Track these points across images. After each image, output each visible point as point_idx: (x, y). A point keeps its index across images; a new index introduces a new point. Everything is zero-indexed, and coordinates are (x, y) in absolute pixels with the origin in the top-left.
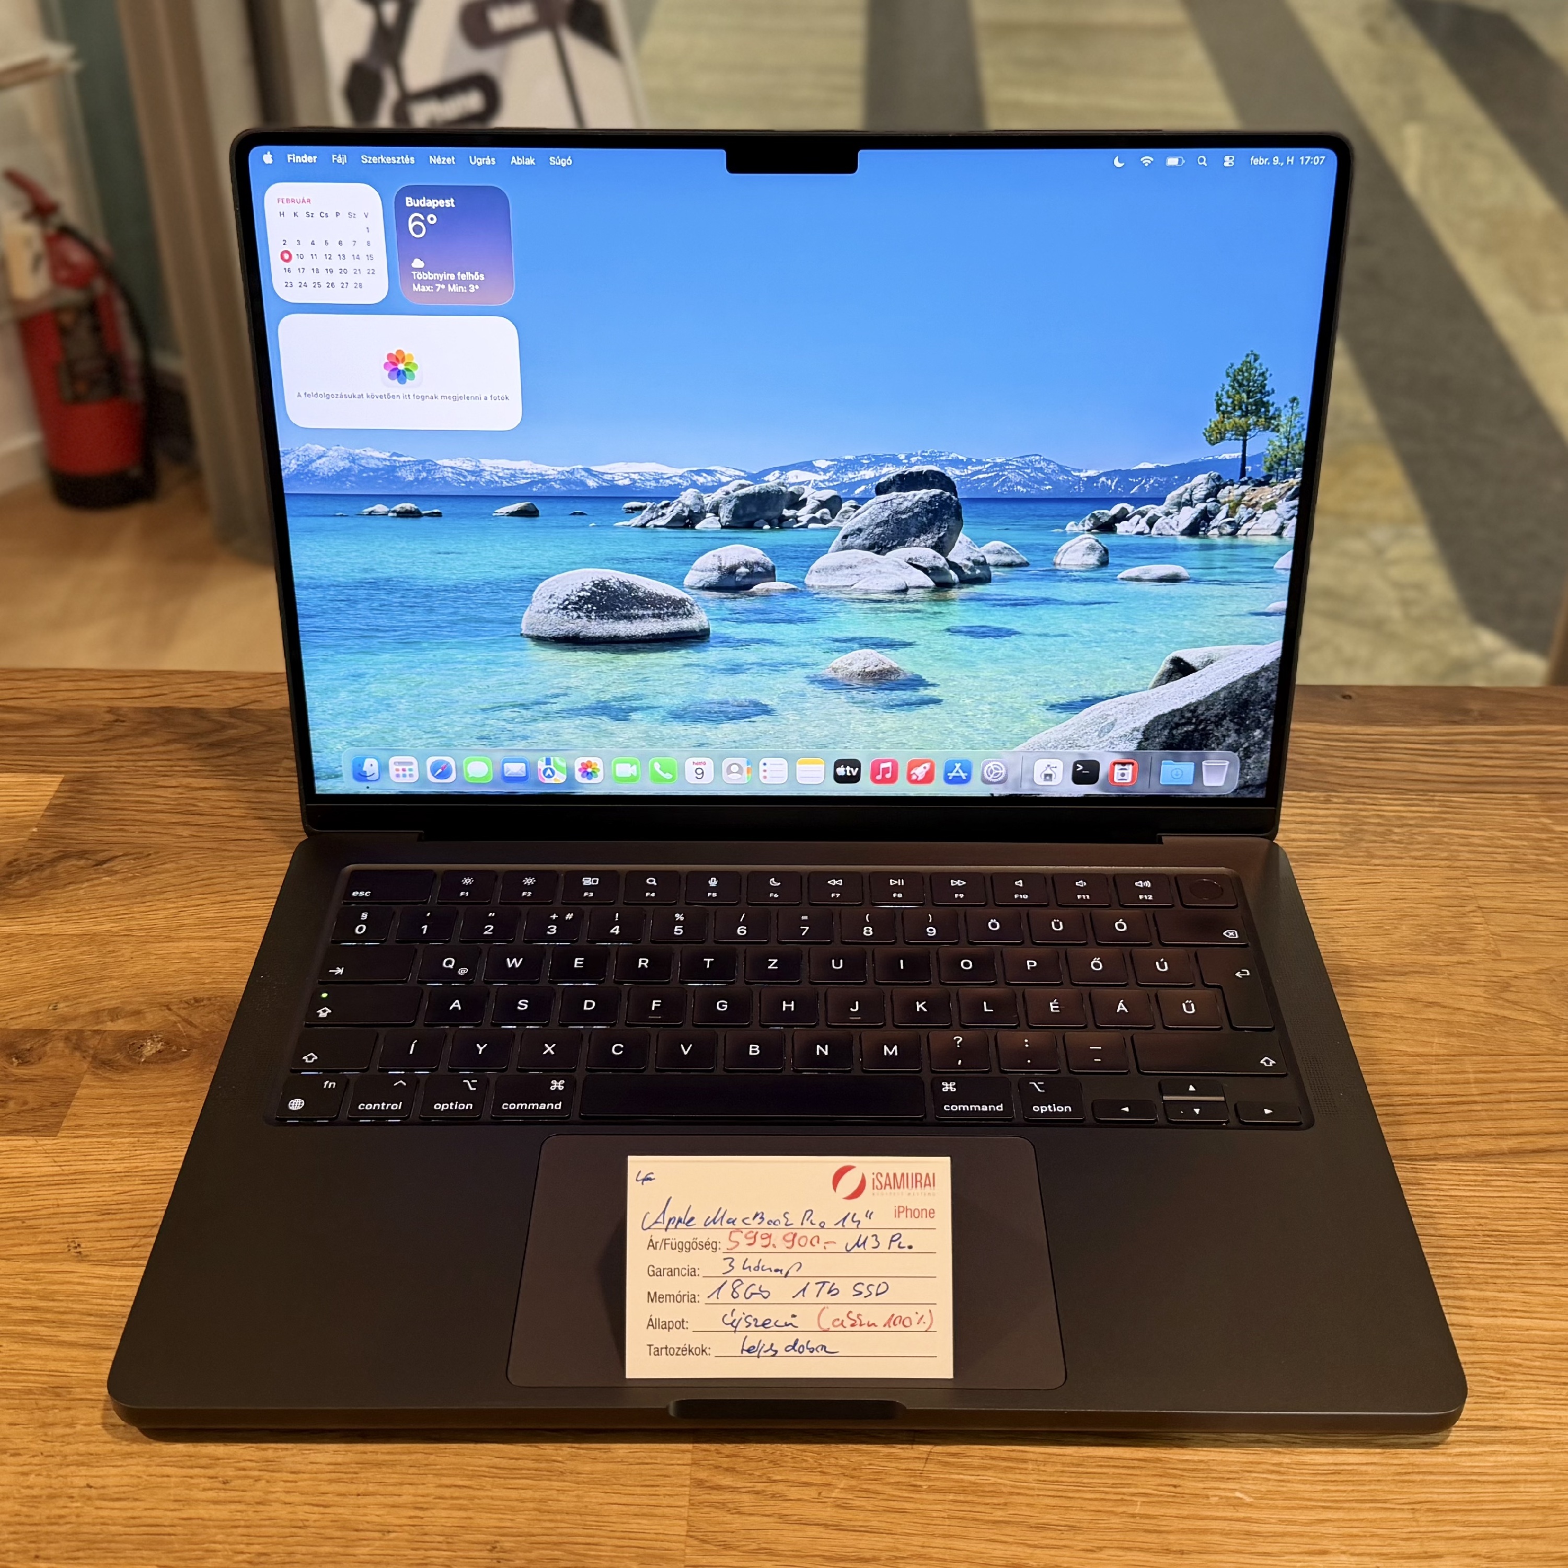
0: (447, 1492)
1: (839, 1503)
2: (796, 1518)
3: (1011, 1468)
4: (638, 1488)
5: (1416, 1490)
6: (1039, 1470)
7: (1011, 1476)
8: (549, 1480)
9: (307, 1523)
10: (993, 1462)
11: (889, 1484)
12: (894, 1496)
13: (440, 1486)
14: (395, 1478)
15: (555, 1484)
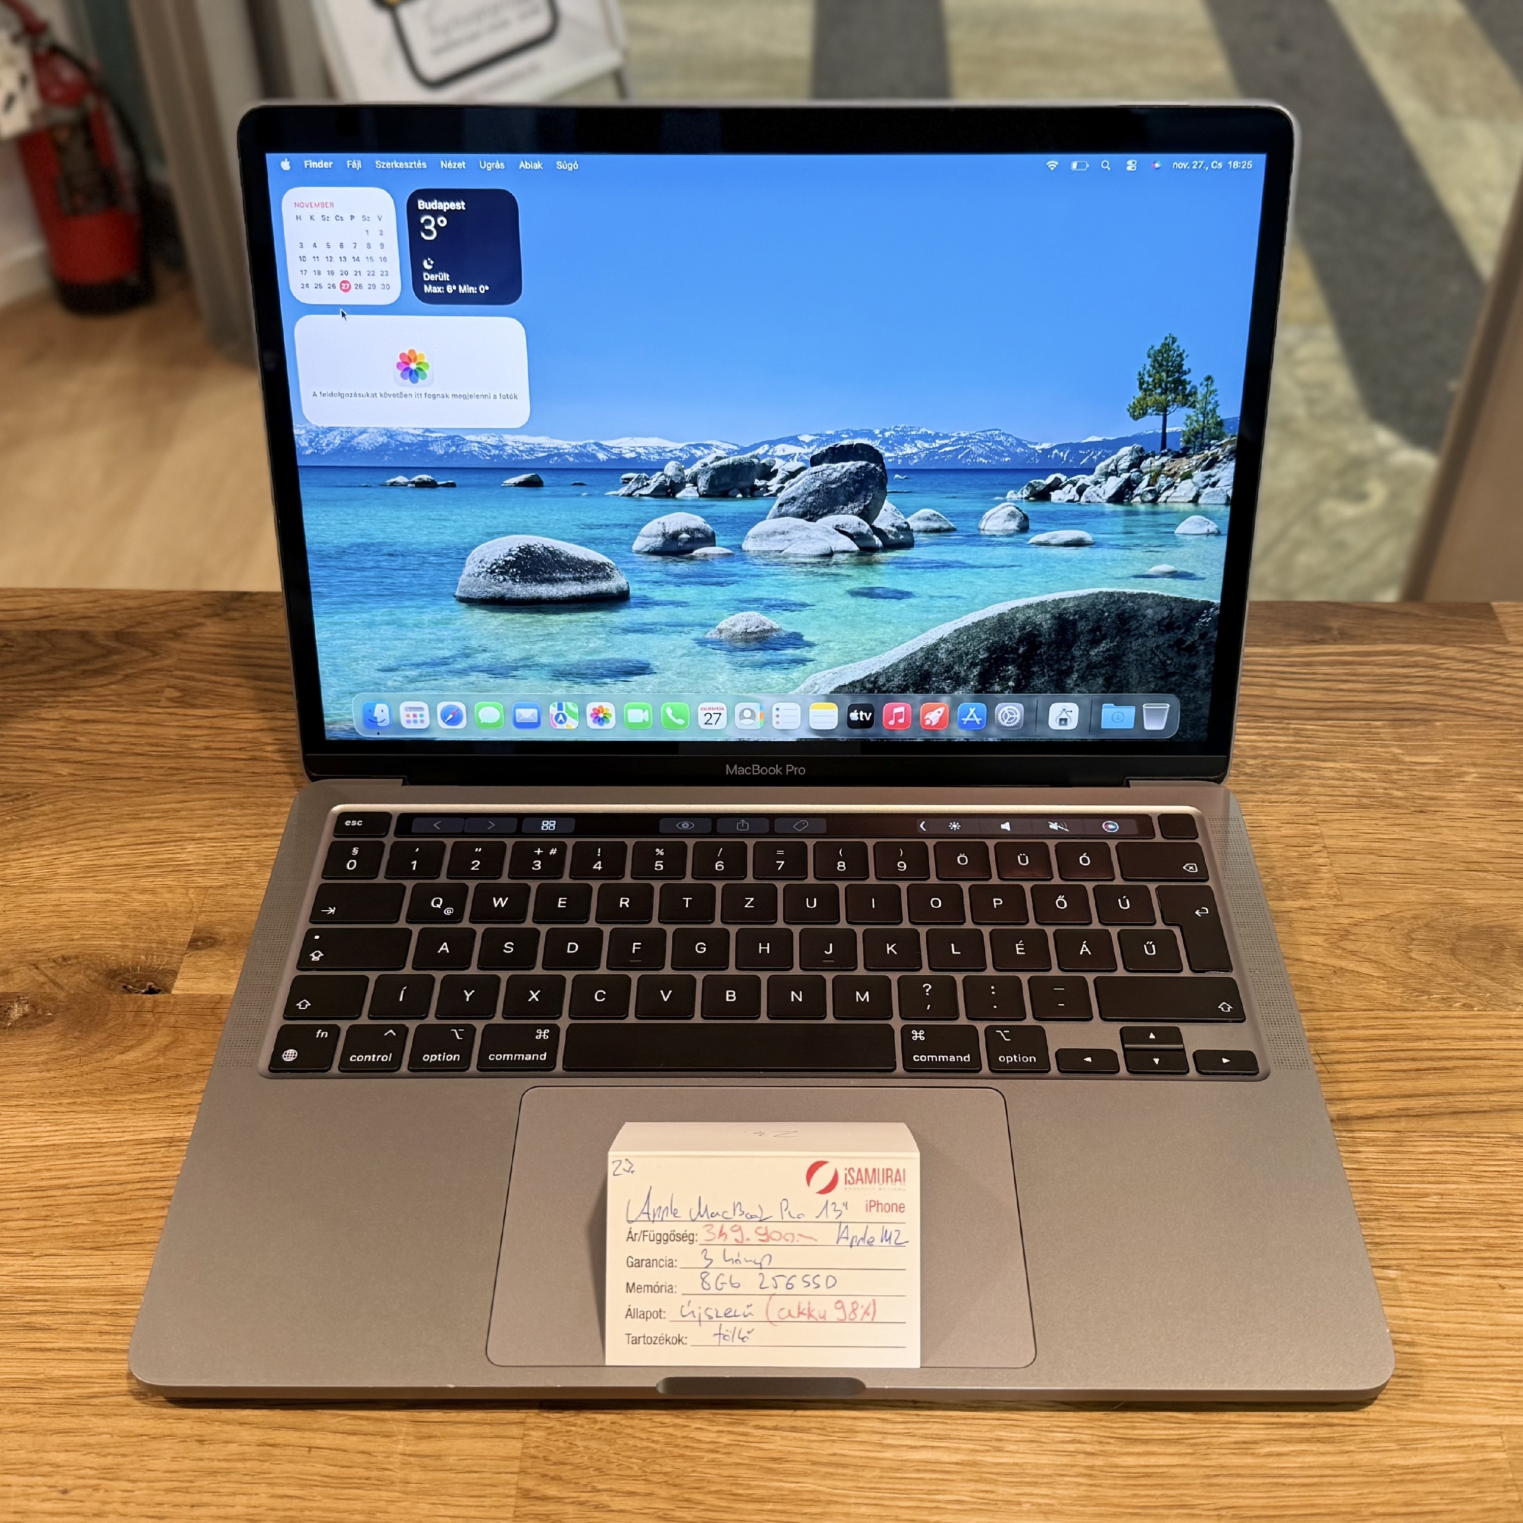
0: (278, 1503)
1: (660, 1514)
3: (831, 1474)
4: (465, 1499)
6: (858, 1476)
7: (829, 1482)
8: (379, 1490)
11: (710, 1492)
12: (714, 1506)
13: (273, 1496)
14: (230, 1487)
15: (384, 1494)
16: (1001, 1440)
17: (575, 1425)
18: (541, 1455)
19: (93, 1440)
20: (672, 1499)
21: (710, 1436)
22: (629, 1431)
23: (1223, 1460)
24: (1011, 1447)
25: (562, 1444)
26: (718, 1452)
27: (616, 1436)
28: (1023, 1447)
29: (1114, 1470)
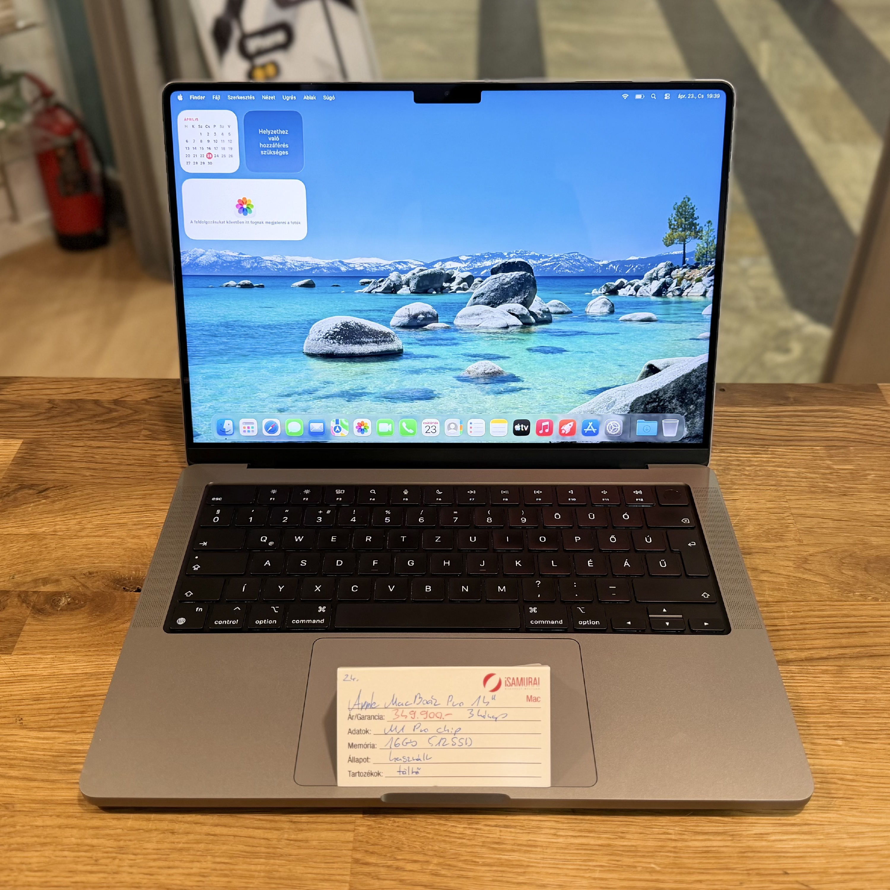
0: (218, 867)
1: (433, 872)
2: (409, 881)
3: (528, 851)
5: (751, 862)
6: (543, 852)
7: (527, 855)
8: (274, 859)
9: (141, 885)
10: (519, 847)
11: (460, 861)
12: (463, 868)
13: (215, 863)
14: (190, 858)
15: (277, 861)
16: (624, 833)
17: (383, 824)
18: (365, 840)
19: (112, 832)
20: (439, 864)
21: (459, 830)
22: (413, 827)
23: (751, 843)
24: (628, 836)
25: (376, 834)
26: (464, 839)
27: (406, 830)
28: (636, 836)
29: (688, 849)
